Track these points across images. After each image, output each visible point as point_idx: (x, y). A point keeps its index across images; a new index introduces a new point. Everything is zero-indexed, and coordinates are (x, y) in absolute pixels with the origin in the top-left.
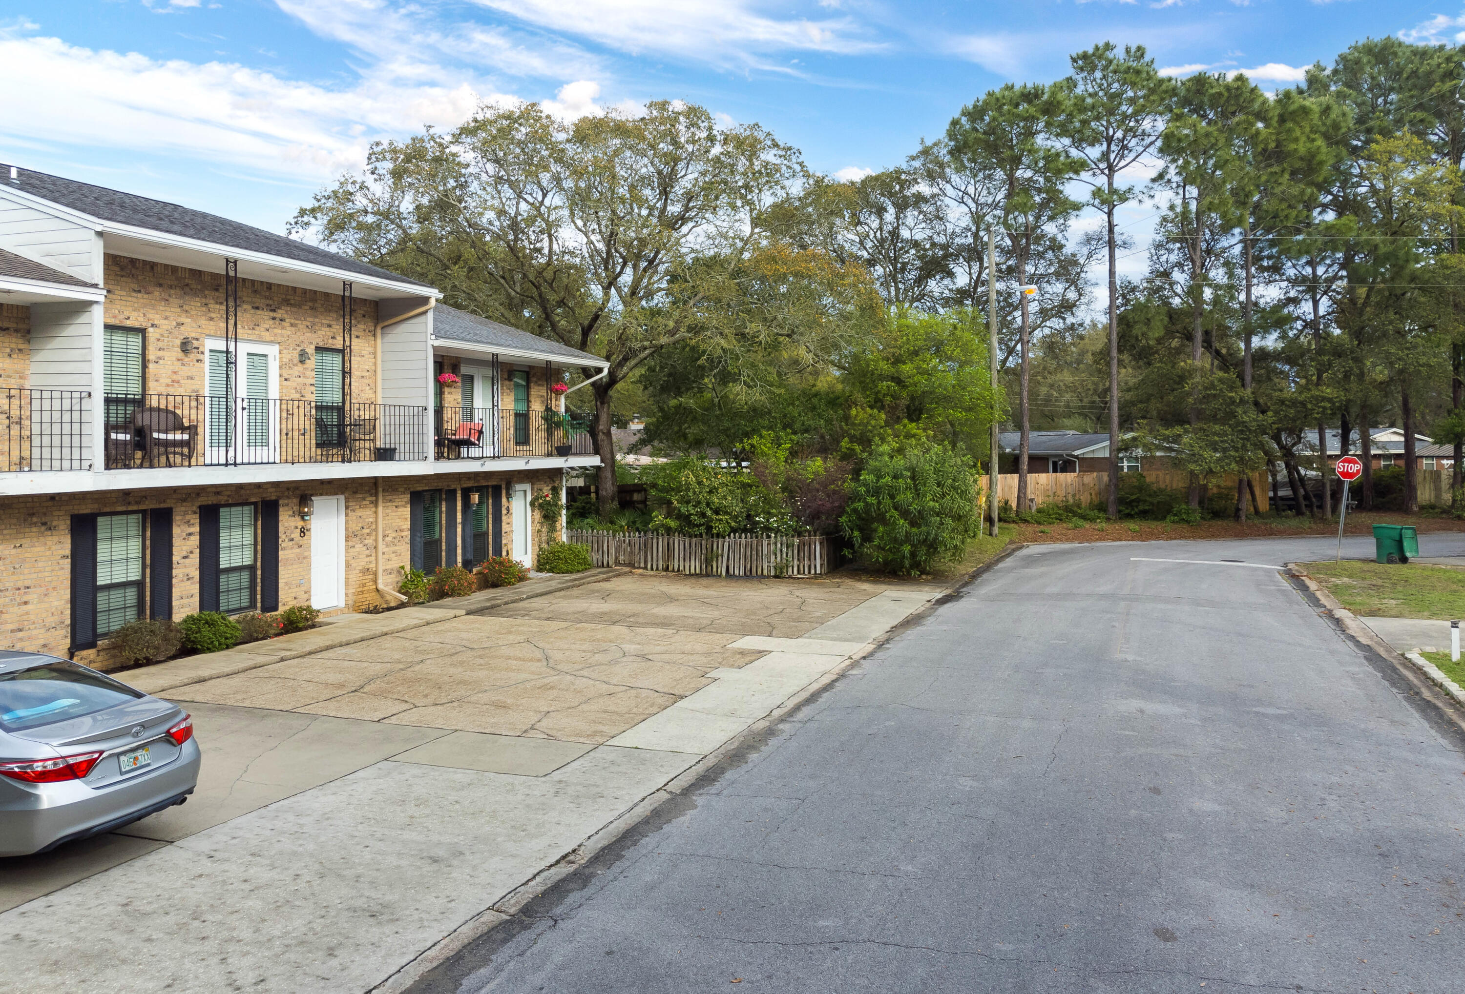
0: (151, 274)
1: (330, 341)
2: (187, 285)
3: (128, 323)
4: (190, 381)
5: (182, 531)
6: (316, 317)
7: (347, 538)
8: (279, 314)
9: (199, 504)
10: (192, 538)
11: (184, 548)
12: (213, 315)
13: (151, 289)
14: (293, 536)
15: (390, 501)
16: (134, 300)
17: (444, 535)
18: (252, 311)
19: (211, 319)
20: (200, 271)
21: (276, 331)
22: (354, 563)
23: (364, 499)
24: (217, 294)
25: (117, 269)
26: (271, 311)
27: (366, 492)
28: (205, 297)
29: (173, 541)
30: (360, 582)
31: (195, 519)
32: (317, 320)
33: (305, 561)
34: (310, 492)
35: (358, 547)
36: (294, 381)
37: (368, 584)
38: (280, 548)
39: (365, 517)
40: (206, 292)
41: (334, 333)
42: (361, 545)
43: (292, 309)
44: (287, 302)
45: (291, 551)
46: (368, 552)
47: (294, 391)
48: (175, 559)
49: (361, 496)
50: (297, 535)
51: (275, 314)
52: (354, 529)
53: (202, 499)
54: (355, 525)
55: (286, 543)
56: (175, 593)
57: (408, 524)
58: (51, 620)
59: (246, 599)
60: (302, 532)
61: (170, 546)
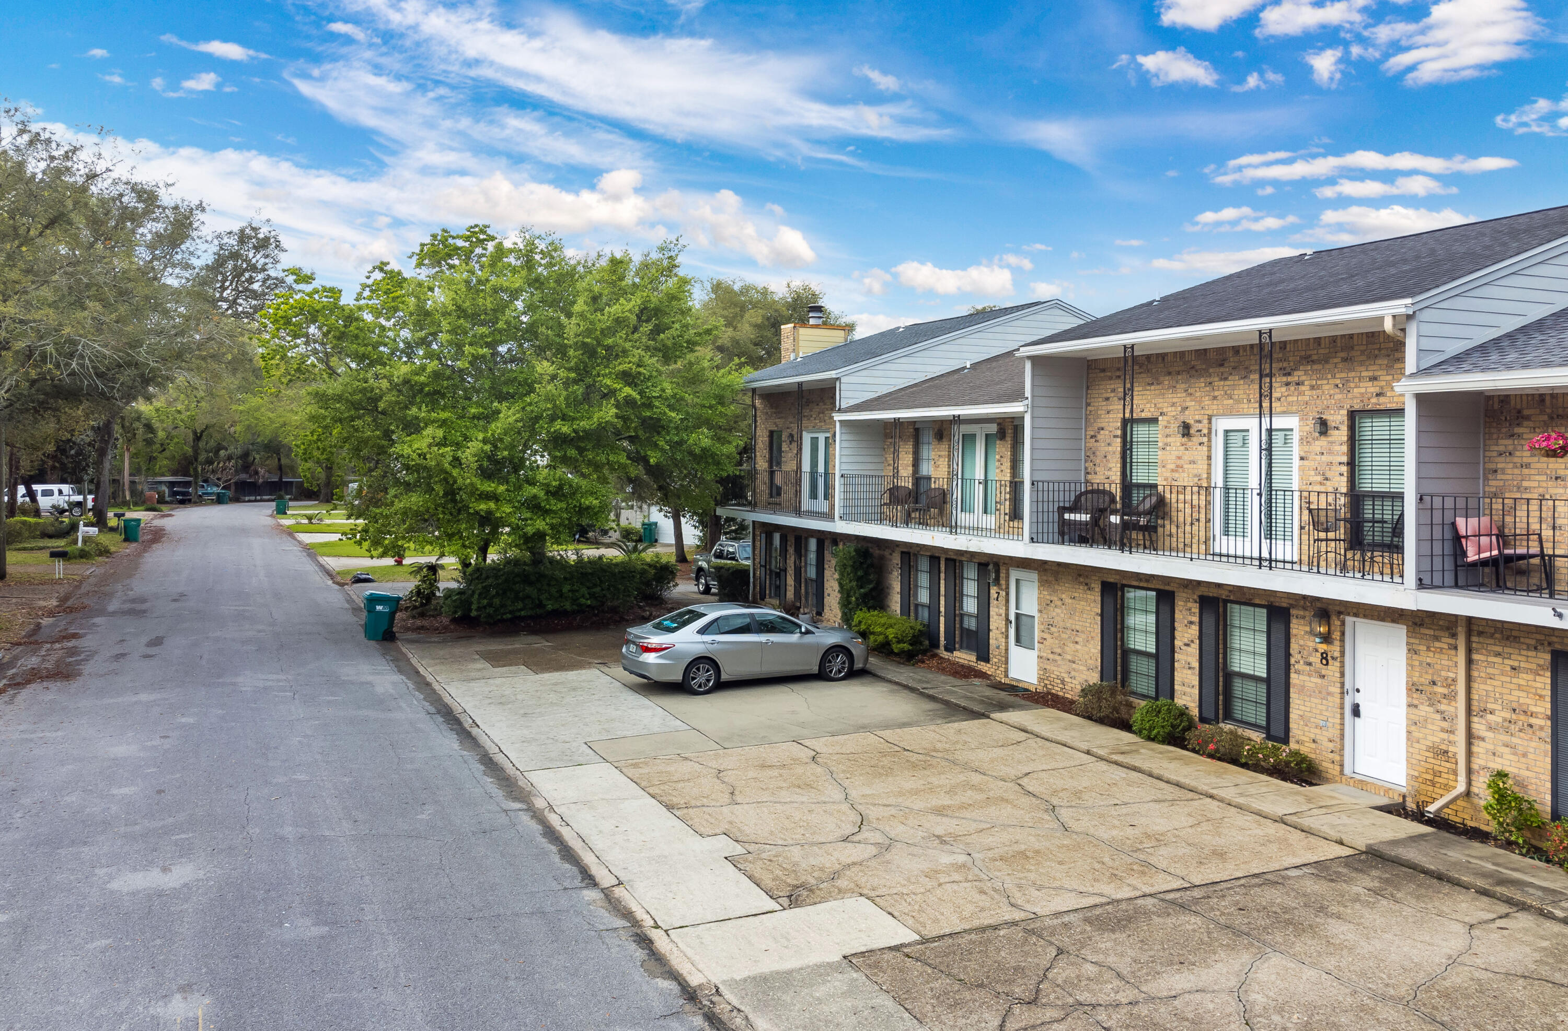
0: (1161, 363)
1: (1374, 400)
2: (1193, 368)
3: (1143, 415)
4: (1192, 465)
5: (1184, 618)
6: (1350, 370)
7: (1409, 691)
8: (1293, 379)
9: (1200, 593)
10: (1193, 627)
11: (1186, 635)
12: (1216, 393)
13: (1161, 379)
14: (1310, 660)
16: (1149, 392)
19: (1215, 398)
20: (1205, 350)
21: (1290, 399)
22: (1417, 733)
24: (1222, 369)
26: (1285, 375)
27: (1442, 628)
28: (1210, 376)
29: (1176, 624)
30: (1428, 766)
31: (1196, 609)
32: (1353, 374)
33: (1330, 698)
34: (1337, 608)
35: (1425, 710)
36: (1315, 460)
37: (1446, 776)
38: (1292, 670)
39: (1439, 667)
40: (1211, 370)
41: (1382, 387)
42: (1431, 709)
43: (1315, 367)
44: (1307, 360)
45: (1307, 678)
46: (1445, 725)
47: (1313, 473)
48: (1178, 643)
49: (1432, 632)
50: (1316, 659)
51: (1290, 379)
52: (1415, 679)
53: (1202, 589)
54: (1417, 674)
55: (1301, 666)
56: (1178, 677)
57: (1547, 707)
58: (1090, 663)
59: (1261, 717)
60: (1324, 658)
61: (1173, 629)
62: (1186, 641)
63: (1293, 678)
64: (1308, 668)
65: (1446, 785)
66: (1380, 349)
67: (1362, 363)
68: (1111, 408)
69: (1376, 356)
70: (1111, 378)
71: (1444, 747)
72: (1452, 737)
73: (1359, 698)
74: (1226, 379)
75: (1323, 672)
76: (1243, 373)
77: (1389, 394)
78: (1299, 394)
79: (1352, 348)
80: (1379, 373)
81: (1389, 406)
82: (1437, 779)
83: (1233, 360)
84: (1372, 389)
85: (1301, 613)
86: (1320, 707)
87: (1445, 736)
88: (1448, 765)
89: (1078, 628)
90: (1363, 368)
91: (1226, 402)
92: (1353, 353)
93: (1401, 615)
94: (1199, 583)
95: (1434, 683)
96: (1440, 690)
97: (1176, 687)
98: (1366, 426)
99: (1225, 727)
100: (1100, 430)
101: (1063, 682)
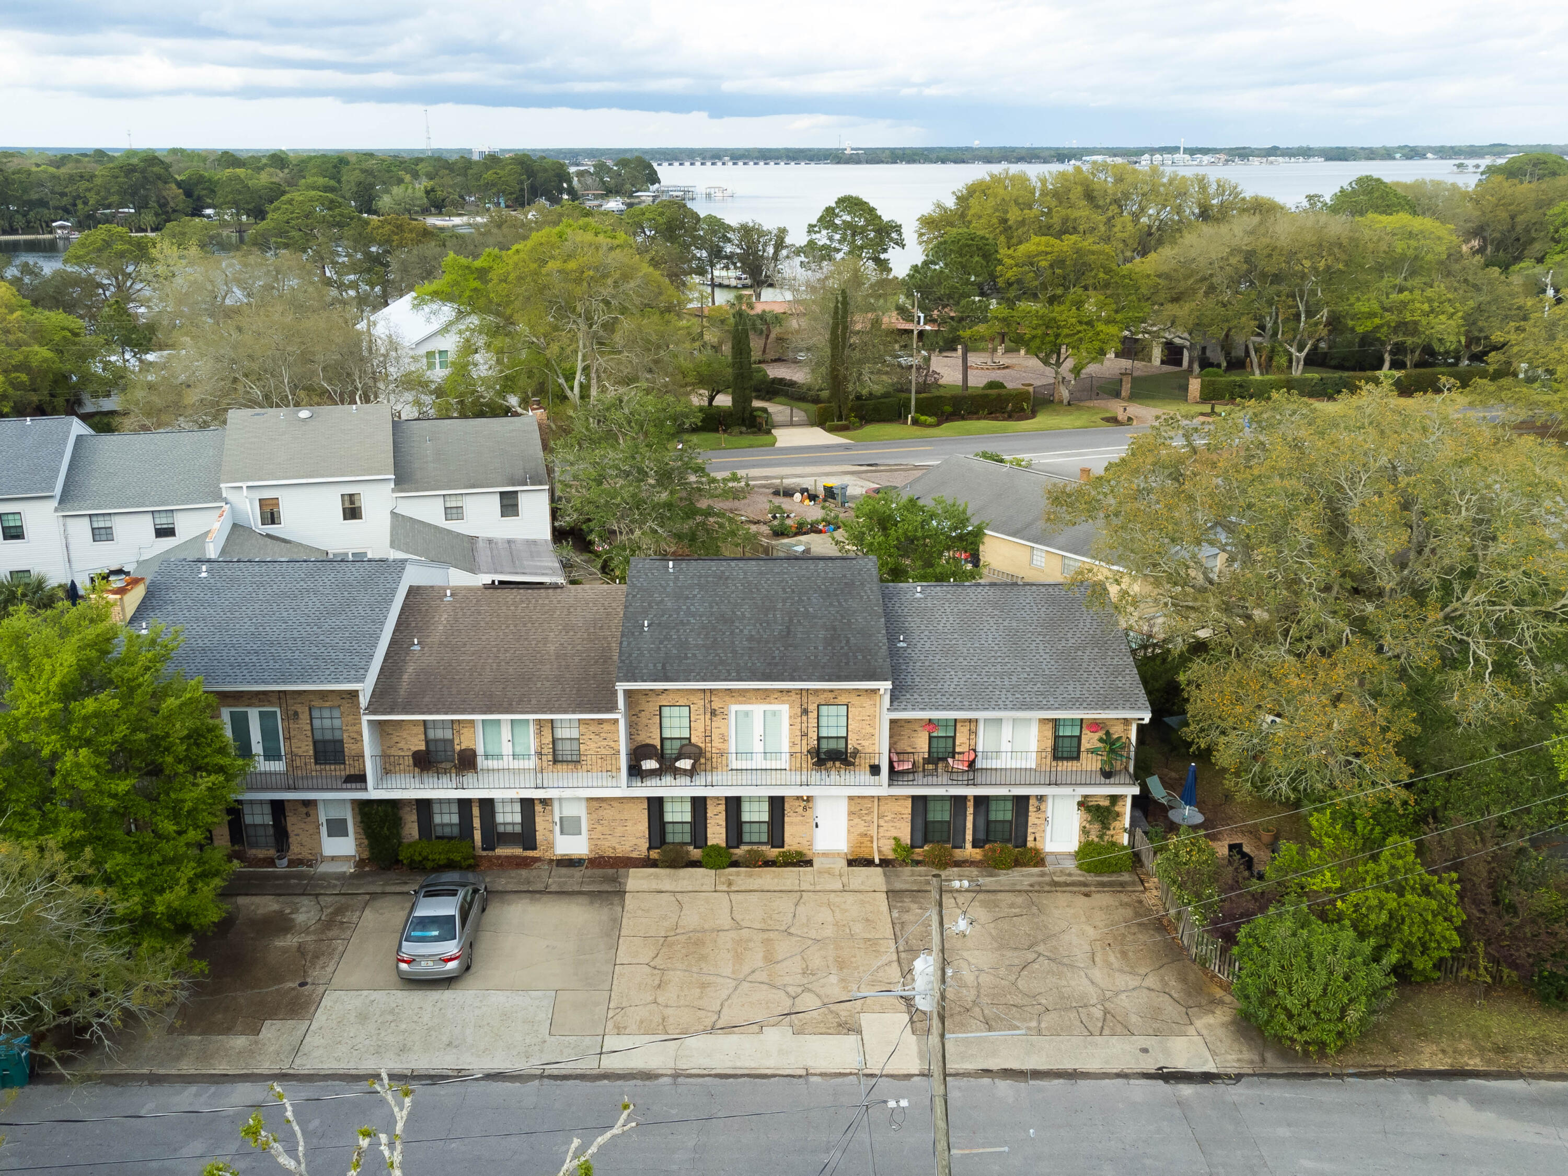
1: (832, 700)
3: (678, 704)
4: (718, 730)
5: (714, 808)
7: (849, 814)
8: (786, 690)
9: (725, 802)
11: (715, 811)
12: (734, 694)
14: (797, 810)
16: (681, 692)
18: (764, 690)
19: (733, 696)
21: (783, 698)
22: (852, 830)
29: (708, 806)
30: (857, 840)
31: (723, 809)
33: (808, 824)
35: (857, 821)
36: (799, 726)
37: (864, 843)
38: (786, 816)
39: (863, 804)
41: (836, 695)
47: (797, 731)
48: (709, 815)
50: (800, 810)
53: (726, 799)
55: (791, 814)
56: (709, 831)
57: (910, 811)
58: (638, 835)
59: (764, 838)
60: (805, 808)
61: (706, 809)
62: (716, 813)
63: (786, 819)
64: (795, 814)
65: (864, 847)
68: (650, 700)
71: (865, 833)
72: (868, 828)
73: (817, 820)
75: (804, 814)
77: (839, 698)
78: (790, 696)
80: (834, 690)
81: (840, 703)
82: (860, 846)
84: (832, 694)
85: (791, 802)
86: (802, 828)
87: (866, 828)
88: (866, 839)
89: (626, 818)
91: (741, 698)
94: (724, 797)
95: (861, 810)
96: (864, 812)
97: (708, 836)
98: (824, 709)
99: (744, 848)
100: (640, 711)
101: (614, 849)
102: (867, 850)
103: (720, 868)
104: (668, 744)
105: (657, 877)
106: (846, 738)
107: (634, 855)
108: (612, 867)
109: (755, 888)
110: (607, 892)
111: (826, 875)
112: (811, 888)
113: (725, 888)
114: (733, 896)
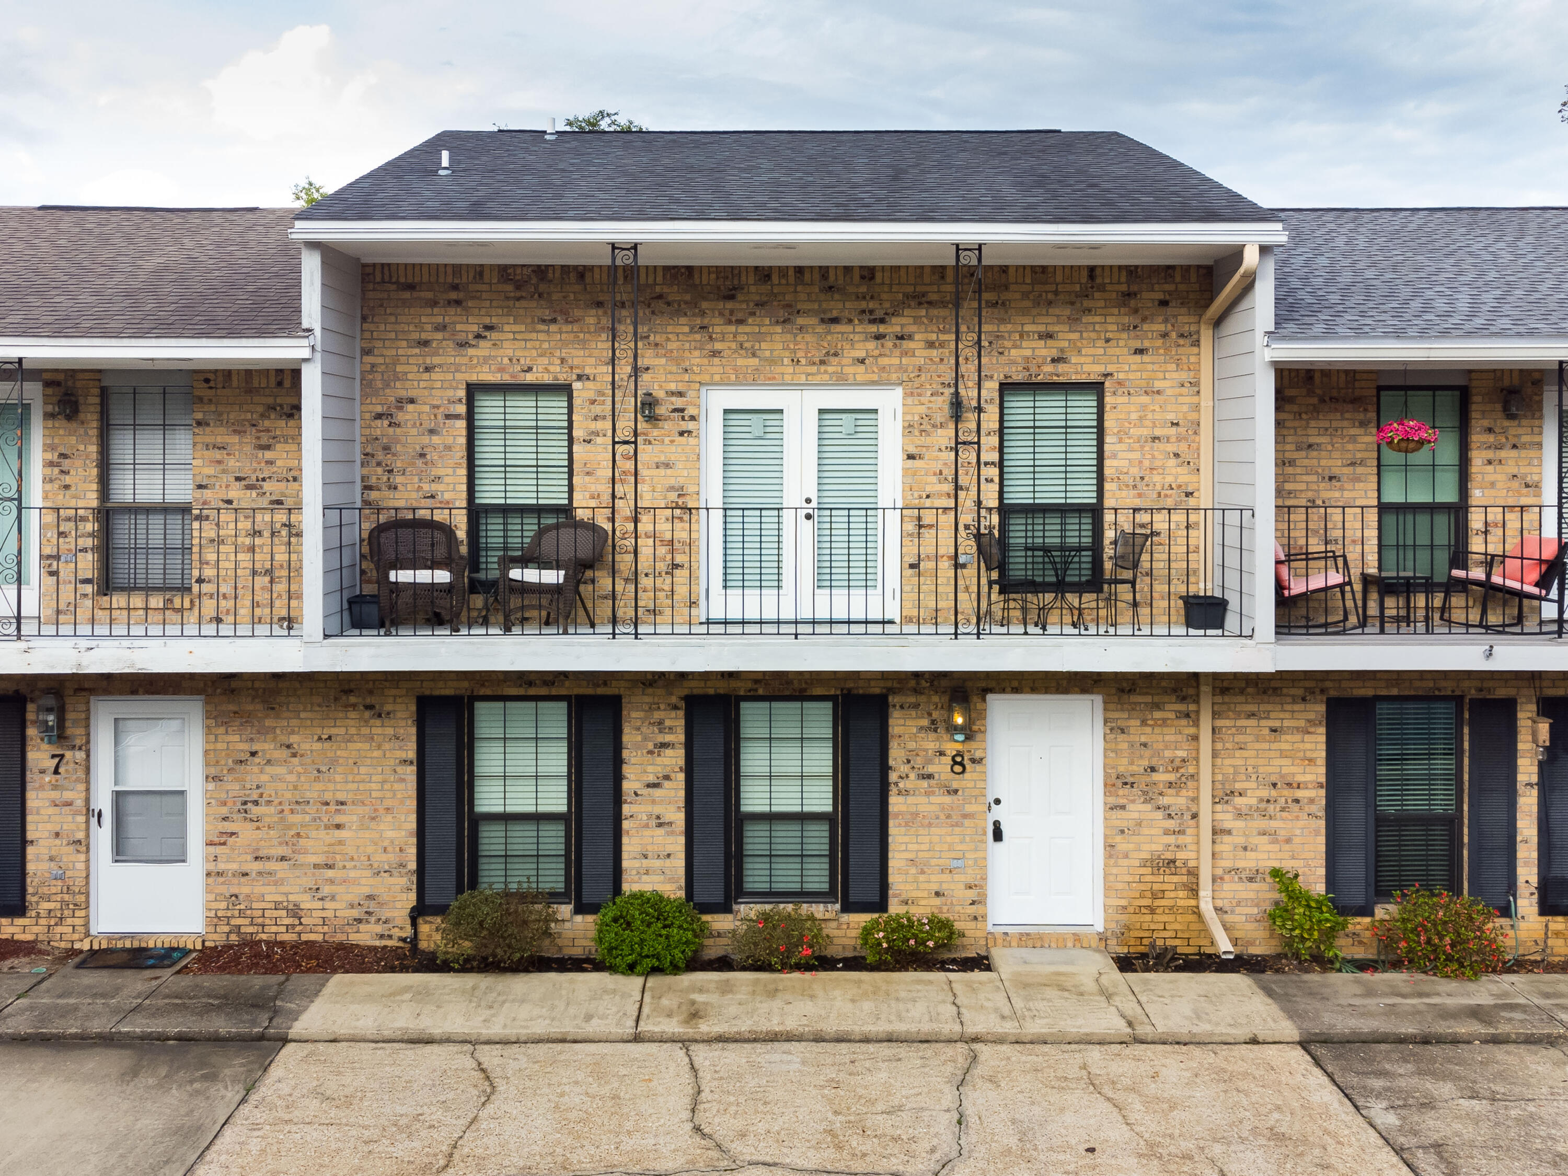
0: (578, 288)
1: (1049, 368)
2: (660, 297)
3: (530, 378)
4: (662, 471)
5: (645, 739)
6: (1002, 321)
7: (1109, 787)
8: (894, 327)
9: (686, 692)
10: (669, 752)
11: (650, 769)
12: (718, 346)
13: (577, 313)
14: (930, 769)
15: (1251, 715)
16: (542, 336)
17: (1466, 807)
18: (820, 329)
19: (715, 354)
20: (690, 269)
21: (884, 361)
22: (1123, 845)
23: (1157, 706)
24: (730, 305)
25: (509, 288)
26: (873, 321)
27: (1165, 691)
28: (703, 314)
29: (625, 754)
30: (1142, 887)
31: (677, 721)
32: (1009, 327)
33: (967, 822)
34: (983, 684)
35: (1138, 809)
36: (937, 459)
37: (1172, 895)
38: (893, 790)
39: (1161, 746)
40: (705, 305)
41: (1062, 350)
42: (1148, 807)
43: (934, 312)
44: (919, 299)
45: (924, 799)
46: (1171, 824)
47: (934, 479)
48: (628, 786)
49: (1149, 699)
50: (942, 767)
51: (882, 329)
52: (1121, 769)
53: (686, 684)
54: (1125, 761)
55: (912, 782)
56: (630, 845)
57: (1319, 772)
58: (382, 860)
59: (818, 877)
60: (958, 762)
61: (618, 762)
62: (651, 779)
63: (896, 803)
64: (925, 783)
65: (1172, 907)
66: (1056, 293)
67: (1024, 312)
68: (436, 360)
69: (1050, 303)
70: (434, 303)
71: (1169, 856)
72: (1181, 839)
73: (998, 813)
74: (740, 322)
75: (955, 785)
76: (782, 314)
77: (1074, 360)
78: (905, 353)
79: (1007, 287)
80: (1056, 328)
81: (1074, 378)
82: (1158, 903)
83: (755, 291)
84: (1045, 350)
85: (912, 699)
86: (949, 839)
87: (1171, 839)
88: (1175, 879)
89: (341, 796)
90: (1026, 319)
91: (740, 362)
92: (1005, 296)
93: (1096, 681)
94: (682, 676)
95: (1153, 769)
96: (1161, 777)
97: (625, 864)
98: (1020, 406)
99: (748, 910)
100: (403, 402)
101: (295, 912)
102: (1177, 923)
103: (656, 970)
104: (493, 531)
105: (422, 995)
106: (1095, 511)
107: (366, 936)
108: (273, 970)
109: (791, 1024)
110: (216, 1040)
111: (1051, 993)
112: (1009, 1028)
113: (673, 1027)
114: (701, 1053)
